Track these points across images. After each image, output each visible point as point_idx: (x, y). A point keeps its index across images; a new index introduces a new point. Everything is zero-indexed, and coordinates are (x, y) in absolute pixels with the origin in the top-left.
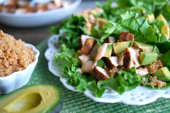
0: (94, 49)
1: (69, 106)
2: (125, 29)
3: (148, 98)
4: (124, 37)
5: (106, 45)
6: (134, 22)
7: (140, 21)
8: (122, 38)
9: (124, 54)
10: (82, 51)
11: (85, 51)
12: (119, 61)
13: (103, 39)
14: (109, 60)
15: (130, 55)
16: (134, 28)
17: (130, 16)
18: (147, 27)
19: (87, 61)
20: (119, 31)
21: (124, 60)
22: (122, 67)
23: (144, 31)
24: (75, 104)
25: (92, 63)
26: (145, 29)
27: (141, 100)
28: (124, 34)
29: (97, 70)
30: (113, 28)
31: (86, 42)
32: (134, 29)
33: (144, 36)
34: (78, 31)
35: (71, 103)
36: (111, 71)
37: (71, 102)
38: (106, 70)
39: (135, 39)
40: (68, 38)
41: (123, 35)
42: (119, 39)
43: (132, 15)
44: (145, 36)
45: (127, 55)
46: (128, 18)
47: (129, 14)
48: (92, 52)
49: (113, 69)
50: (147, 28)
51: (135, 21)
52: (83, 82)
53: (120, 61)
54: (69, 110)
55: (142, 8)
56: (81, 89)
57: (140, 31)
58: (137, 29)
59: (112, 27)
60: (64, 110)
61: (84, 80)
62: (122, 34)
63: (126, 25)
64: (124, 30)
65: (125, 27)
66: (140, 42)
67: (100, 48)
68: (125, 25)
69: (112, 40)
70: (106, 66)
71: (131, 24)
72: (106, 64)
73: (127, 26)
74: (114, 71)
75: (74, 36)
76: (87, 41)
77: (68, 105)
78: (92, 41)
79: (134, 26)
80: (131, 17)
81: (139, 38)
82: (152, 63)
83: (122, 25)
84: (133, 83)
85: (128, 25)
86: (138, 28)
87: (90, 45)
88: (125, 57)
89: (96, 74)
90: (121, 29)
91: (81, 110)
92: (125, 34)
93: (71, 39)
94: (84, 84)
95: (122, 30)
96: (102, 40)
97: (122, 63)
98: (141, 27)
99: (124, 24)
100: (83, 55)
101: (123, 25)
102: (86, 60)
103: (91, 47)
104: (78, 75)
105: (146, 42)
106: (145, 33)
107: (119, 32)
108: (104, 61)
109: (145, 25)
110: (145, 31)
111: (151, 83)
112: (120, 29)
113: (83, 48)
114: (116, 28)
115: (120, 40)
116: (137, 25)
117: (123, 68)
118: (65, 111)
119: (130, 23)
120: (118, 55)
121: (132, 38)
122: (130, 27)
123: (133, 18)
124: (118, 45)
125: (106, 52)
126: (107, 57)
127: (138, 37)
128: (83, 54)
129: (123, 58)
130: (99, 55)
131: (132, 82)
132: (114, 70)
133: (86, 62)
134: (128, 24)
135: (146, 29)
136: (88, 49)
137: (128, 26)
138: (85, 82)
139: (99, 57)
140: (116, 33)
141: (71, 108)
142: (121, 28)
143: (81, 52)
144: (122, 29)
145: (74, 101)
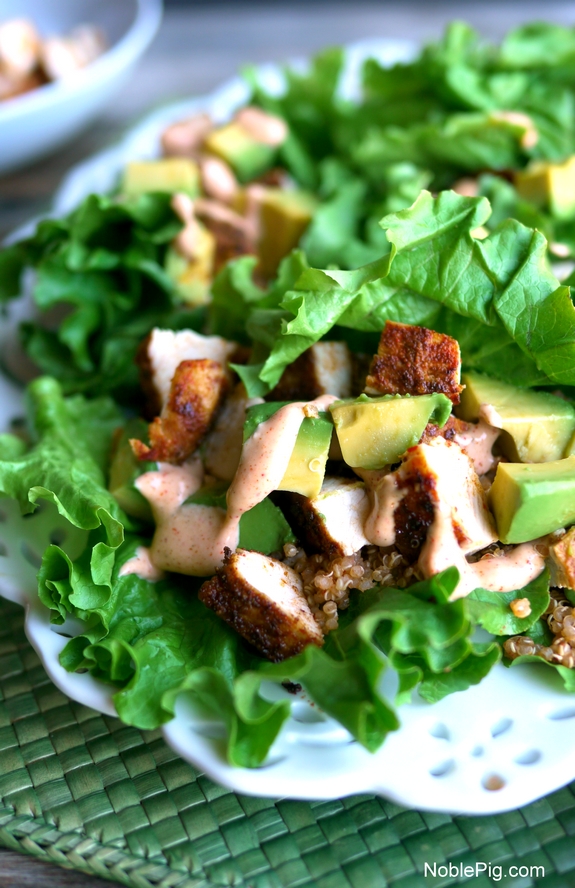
0: (225, 420)
1: (81, 790)
2: (410, 301)
3: (533, 759)
4: (402, 360)
5: (294, 413)
6: (463, 259)
7: (499, 255)
8: (387, 363)
9: (401, 485)
10: (152, 443)
11: (174, 443)
12: (371, 520)
13: (278, 366)
14: (311, 510)
15: (435, 494)
16: (462, 299)
17: (439, 222)
18: (538, 296)
19: (186, 503)
20: (371, 314)
21: (399, 515)
22: (389, 558)
23: (520, 322)
24: (120, 772)
25: (215, 521)
26: (530, 309)
27: (495, 784)
28: (403, 338)
29: (241, 583)
30: (336, 296)
31: (177, 387)
32: (465, 306)
33: (524, 349)
34: (136, 287)
35: (93, 769)
36: (323, 582)
37: (99, 758)
38: (293, 567)
39: (471, 362)
40: (74, 336)
41: (396, 347)
42: (375, 373)
43: (451, 215)
44: (530, 350)
45: (417, 489)
46: (429, 232)
47: (436, 204)
48: (213, 440)
49: (338, 570)
50: (544, 296)
51: (468, 257)
52: (161, 653)
53: (376, 524)
54: (84, 816)
55: (520, 120)
56: (143, 704)
57: (499, 320)
58: (480, 308)
59: (331, 293)
60: (52, 821)
61: (163, 644)
62: (392, 336)
63: (414, 279)
64: (401, 305)
65: (408, 291)
66: (499, 379)
67: (256, 435)
68: (407, 280)
69: (334, 366)
70: (297, 545)
71: (446, 274)
72: (295, 533)
73: (422, 283)
74: (343, 584)
75: (111, 317)
76: (187, 379)
77: (79, 785)
78: (217, 380)
79: (465, 286)
80: (443, 226)
81: (496, 358)
82: (568, 528)
83: (393, 278)
84: (448, 668)
85: (425, 276)
86: (487, 295)
87: (200, 405)
88: (403, 503)
89: (237, 603)
90: (384, 304)
91: (155, 820)
92: (412, 338)
93: (94, 340)
94: (161, 669)
95: (391, 308)
96: (271, 370)
97: (387, 532)
98: (507, 295)
99: (405, 271)
100: (160, 465)
101: (400, 278)
102: (181, 499)
103: (205, 416)
104: (134, 592)
105: (535, 383)
106: (531, 334)
107: (372, 316)
108: (284, 510)
109: (528, 281)
110: (528, 319)
111: (557, 652)
112: (378, 300)
113: (160, 421)
114: (358, 300)
115: (378, 377)
116: (483, 279)
117: (395, 558)
118: (57, 827)
119: (442, 265)
120: (366, 475)
121: (452, 368)
122: (441, 290)
123: (458, 233)
124: (363, 422)
125: (292, 460)
126: (301, 490)
127: (485, 352)
128: (162, 458)
129: (392, 503)
130: (251, 476)
131: (446, 664)
132: (339, 574)
133: (179, 510)
134: (430, 271)
135: (533, 309)
136: (189, 431)
137: (429, 282)
138: (169, 653)
139: (253, 493)
140: (352, 323)
141: (91, 803)
142: (385, 294)
143: (146, 449)
144: (392, 300)
145: (113, 753)
